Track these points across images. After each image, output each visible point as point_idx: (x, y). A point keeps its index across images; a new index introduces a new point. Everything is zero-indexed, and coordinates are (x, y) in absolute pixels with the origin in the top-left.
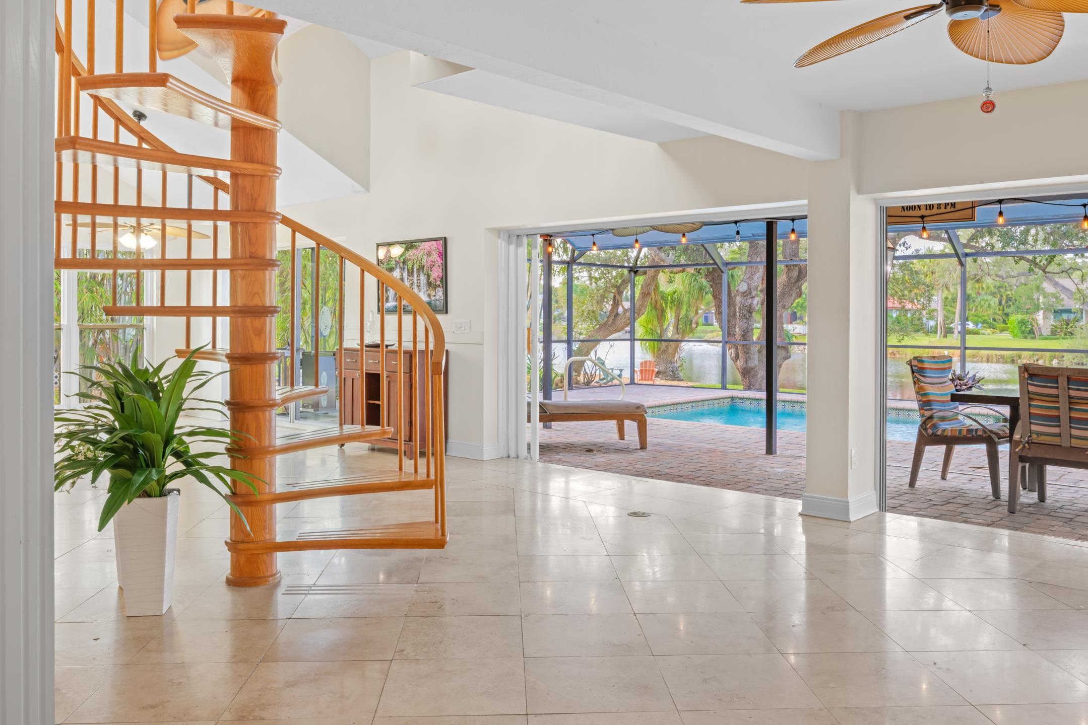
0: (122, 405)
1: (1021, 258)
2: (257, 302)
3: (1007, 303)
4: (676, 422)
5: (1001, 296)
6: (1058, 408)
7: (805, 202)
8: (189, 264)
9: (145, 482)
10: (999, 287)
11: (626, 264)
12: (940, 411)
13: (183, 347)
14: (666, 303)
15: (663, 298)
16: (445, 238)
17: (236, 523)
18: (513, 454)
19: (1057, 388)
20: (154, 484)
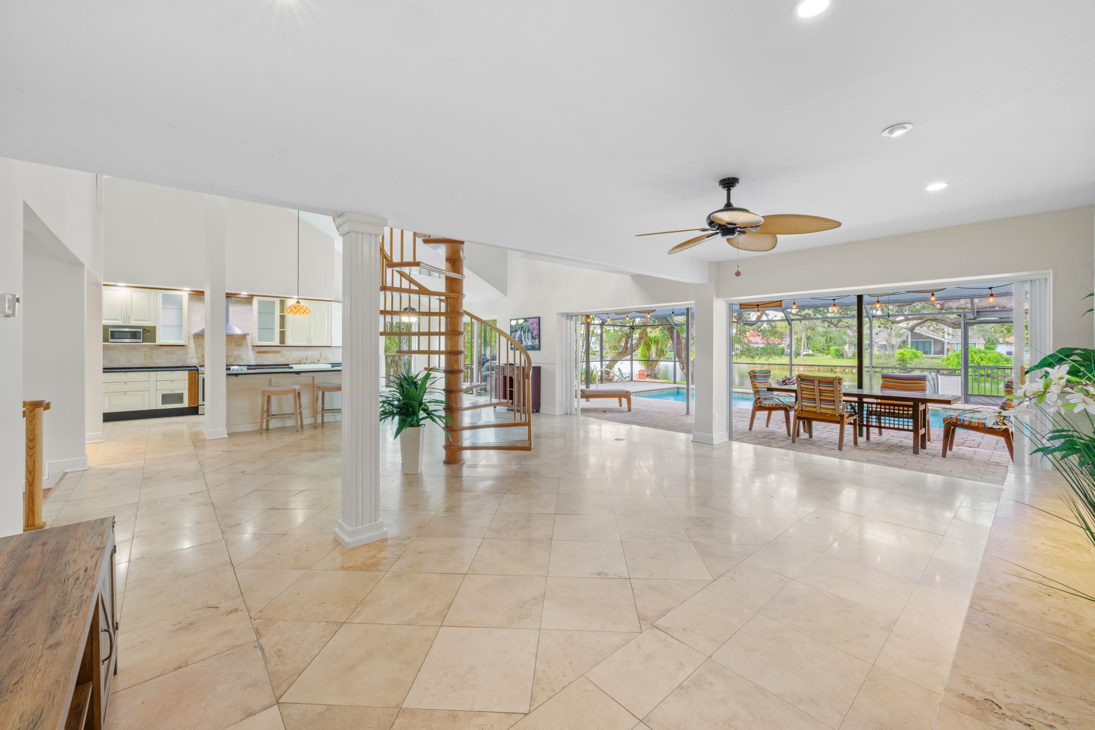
0: (403, 391)
1: (825, 321)
2: (455, 349)
3: (829, 340)
4: (647, 399)
5: (827, 337)
6: (814, 395)
7: (694, 302)
8: (429, 334)
9: (411, 421)
10: (827, 332)
11: (628, 325)
12: (763, 395)
13: (427, 367)
14: (651, 342)
15: (650, 339)
16: (539, 318)
17: (447, 439)
18: (569, 413)
19: (814, 385)
20: (415, 422)
